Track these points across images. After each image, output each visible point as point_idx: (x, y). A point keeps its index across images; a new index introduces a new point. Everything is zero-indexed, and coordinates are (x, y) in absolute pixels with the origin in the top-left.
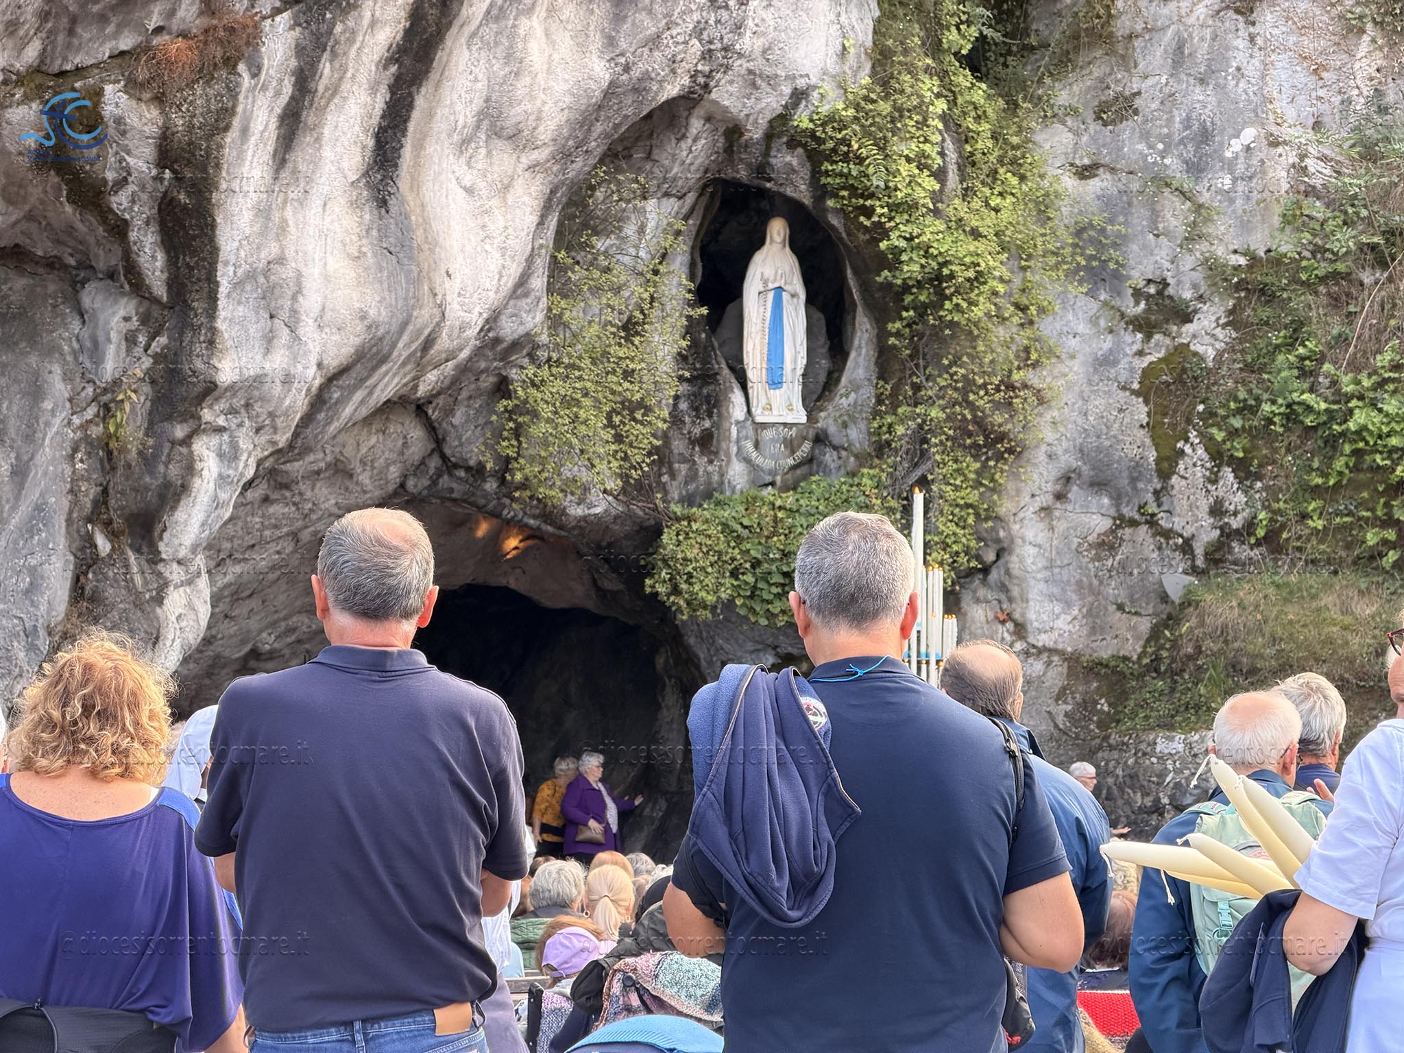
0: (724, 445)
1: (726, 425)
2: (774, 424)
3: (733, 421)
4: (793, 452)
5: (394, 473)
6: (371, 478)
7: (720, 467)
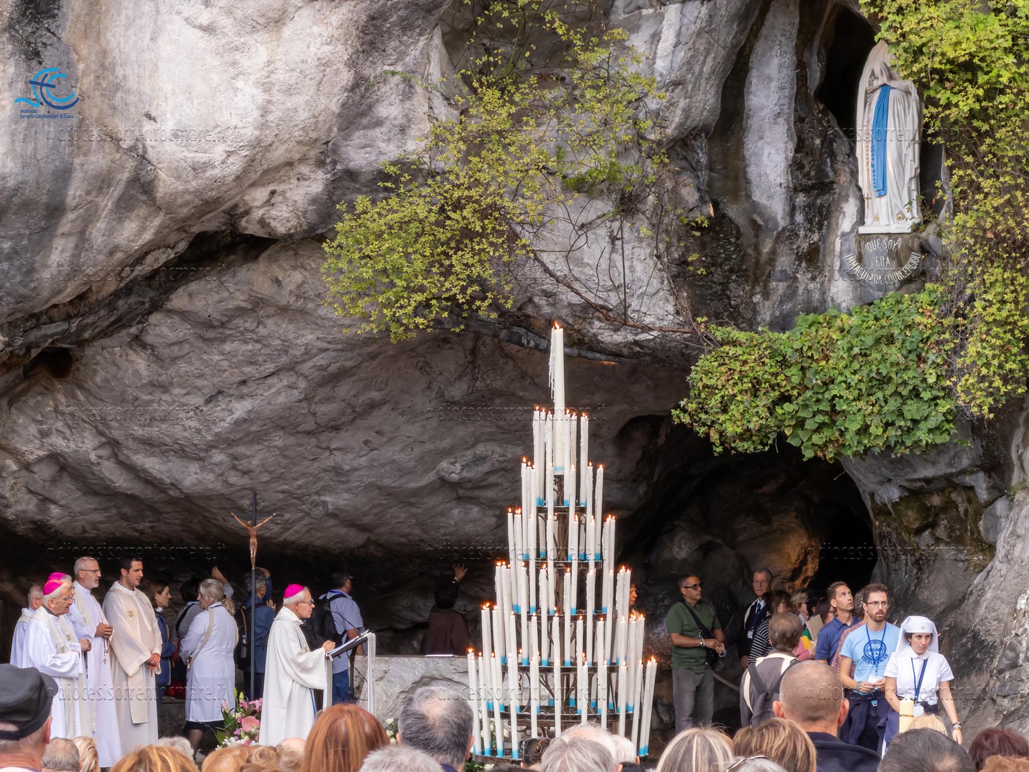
0: (829, 260)
1: (832, 238)
2: (878, 235)
3: (839, 233)
4: (900, 265)
7: (822, 284)
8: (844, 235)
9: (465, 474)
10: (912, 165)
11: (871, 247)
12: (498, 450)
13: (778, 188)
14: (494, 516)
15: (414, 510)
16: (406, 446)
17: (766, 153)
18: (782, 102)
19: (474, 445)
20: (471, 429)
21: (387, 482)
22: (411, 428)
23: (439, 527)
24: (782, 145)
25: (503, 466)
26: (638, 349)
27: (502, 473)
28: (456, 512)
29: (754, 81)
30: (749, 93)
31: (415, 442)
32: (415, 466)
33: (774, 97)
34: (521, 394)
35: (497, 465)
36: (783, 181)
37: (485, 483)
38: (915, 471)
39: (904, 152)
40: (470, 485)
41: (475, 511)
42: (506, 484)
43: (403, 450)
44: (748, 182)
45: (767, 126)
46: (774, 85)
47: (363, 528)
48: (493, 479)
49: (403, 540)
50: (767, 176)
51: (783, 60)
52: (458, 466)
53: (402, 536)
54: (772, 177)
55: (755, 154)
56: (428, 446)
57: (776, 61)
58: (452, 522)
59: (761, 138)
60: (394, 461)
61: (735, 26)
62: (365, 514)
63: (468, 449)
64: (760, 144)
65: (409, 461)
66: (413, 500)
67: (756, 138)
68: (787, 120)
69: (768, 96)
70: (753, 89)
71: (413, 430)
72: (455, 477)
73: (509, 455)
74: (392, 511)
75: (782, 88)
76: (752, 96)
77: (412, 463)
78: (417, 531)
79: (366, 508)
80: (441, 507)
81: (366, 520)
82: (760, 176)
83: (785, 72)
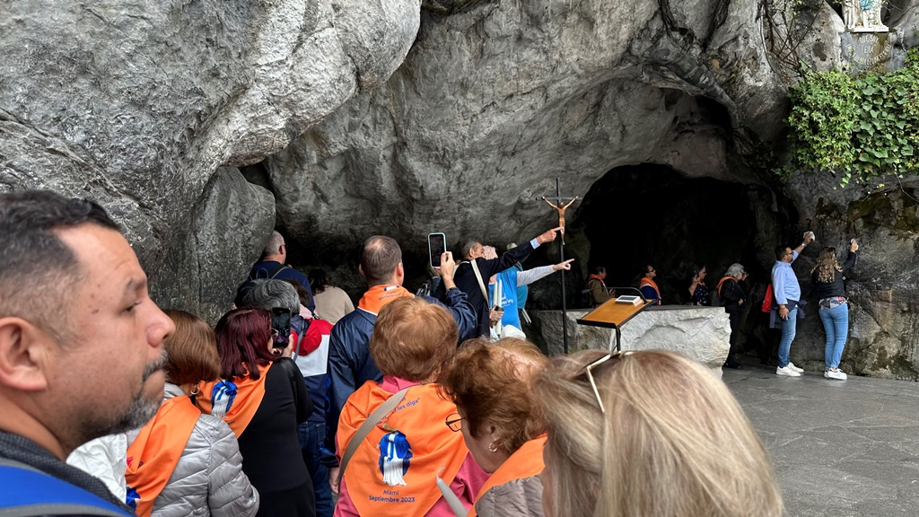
0: (831, 49)
2: (866, 33)
3: (836, 33)
4: (879, 52)
5: (624, 33)
6: (607, 34)
9: (533, 199)
11: (862, 39)
16: (525, 175)
19: (543, 179)
20: (552, 168)
21: (501, 201)
22: (536, 161)
40: (526, 206)
52: (530, 193)
60: (514, 185)
63: (540, 182)
72: (525, 200)
77: (518, 188)
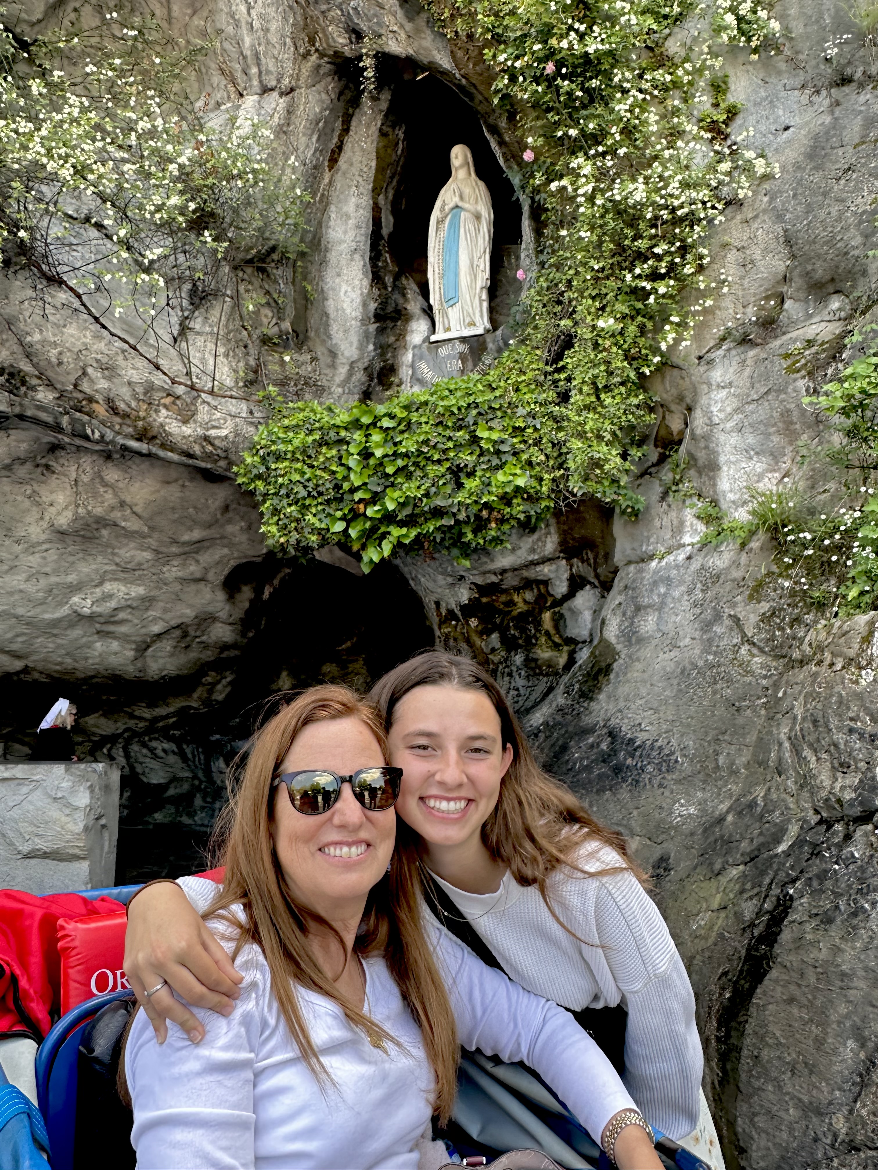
0: (400, 372)
1: (403, 352)
2: (451, 340)
3: (410, 347)
8: (415, 347)
9: (95, 608)
10: (483, 276)
11: (443, 351)
12: (123, 588)
13: (353, 322)
14: (132, 649)
15: (59, 641)
16: (30, 576)
17: (343, 290)
18: (358, 239)
19: (101, 584)
20: (94, 567)
21: (20, 611)
22: (30, 558)
23: (86, 659)
24: (357, 282)
25: (129, 603)
26: (211, 448)
27: (129, 610)
28: (98, 644)
29: (333, 216)
30: (328, 227)
31: (38, 572)
32: (46, 598)
33: (351, 234)
34: (123, 524)
35: (123, 602)
36: (358, 314)
37: (116, 619)
38: (492, 560)
39: (475, 263)
40: (102, 620)
41: (115, 645)
42: (136, 621)
43: (27, 580)
44: (327, 315)
45: (343, 262)
46: (352, 222)
47: (15, 655)
48: (122, 615)
49: (58, 668)
50: (343, 310)
51: (360, 201)
52: (89, 602)
53: (56, 664)
54: (348, 311)
55: (333, 289)
56: (53, 579)
57: (353, 200)
58: (97, 654)
59: (339, 275)
60: (21, 591)
61: (314, 139)
62: (11, 641)
63: (96, 586)
64: (337, 281)
65: (38, 591)
66: (55, 631)
67: (334, 274)
68: (362, 256)
69: (345, 232)
70: (332, 223)
71: (34, 560)
72: (86, 611)
73: (133, 594)
74: (39, 640)
75: (358, 227)
76: (330, 231)
77: (41, 594)
78: (68, 660)
79: (9, 635)
80: (85, 640)
81: (14, 647)
82: (337, 311)
83: (362, 211)
